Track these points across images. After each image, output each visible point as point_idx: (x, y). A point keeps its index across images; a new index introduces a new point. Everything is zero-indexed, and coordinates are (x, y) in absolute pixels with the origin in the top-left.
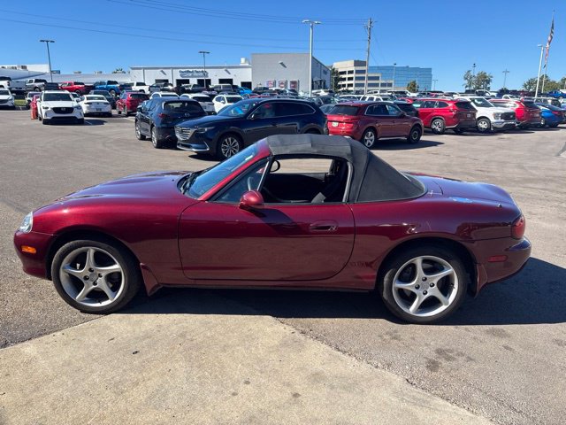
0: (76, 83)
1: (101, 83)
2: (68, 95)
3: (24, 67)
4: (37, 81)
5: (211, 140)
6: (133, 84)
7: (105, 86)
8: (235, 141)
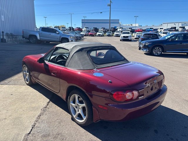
0: (140, 29)
1: (148, 29)
2: (129, 32)
3: (132, 25)
4: (129, 29)
5: (150, 48)
6: (158, 29)
7: (149, 30)
8: (160, 49)
